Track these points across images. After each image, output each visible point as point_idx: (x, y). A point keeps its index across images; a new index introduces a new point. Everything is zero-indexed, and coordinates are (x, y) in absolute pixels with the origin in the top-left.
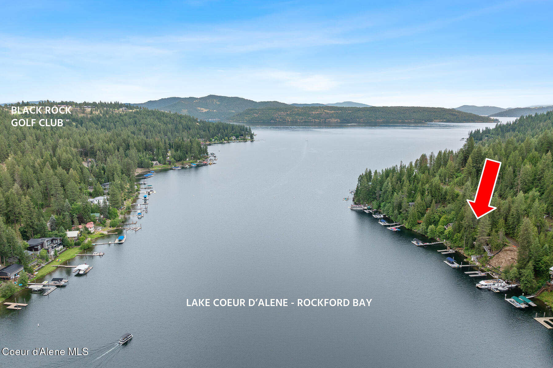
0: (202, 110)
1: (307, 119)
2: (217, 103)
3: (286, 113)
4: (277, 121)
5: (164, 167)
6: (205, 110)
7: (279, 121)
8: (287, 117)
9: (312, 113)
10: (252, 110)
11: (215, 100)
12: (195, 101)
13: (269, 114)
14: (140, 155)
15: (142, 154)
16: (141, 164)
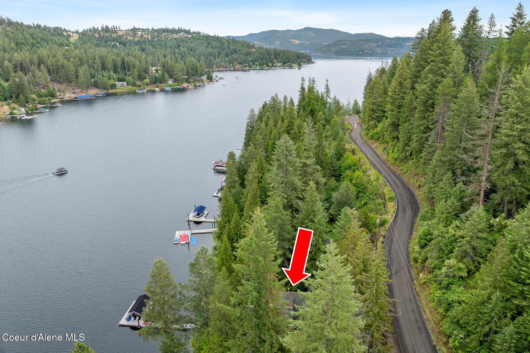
0: (295, 42)
1: (399, 51)
2: (312, 35)
3: (376, 44)
4: (365, 52)
5: (130, 89)
6: (297, 42)
7: (368, 52)
8: (377, 49)
9: (406, 45)
10: (341, 41)
11: (310, 32)
12: (290, 33)
13: (358, 45)
14: (105, 74)
15: (108, 73)
16: (96, 84)
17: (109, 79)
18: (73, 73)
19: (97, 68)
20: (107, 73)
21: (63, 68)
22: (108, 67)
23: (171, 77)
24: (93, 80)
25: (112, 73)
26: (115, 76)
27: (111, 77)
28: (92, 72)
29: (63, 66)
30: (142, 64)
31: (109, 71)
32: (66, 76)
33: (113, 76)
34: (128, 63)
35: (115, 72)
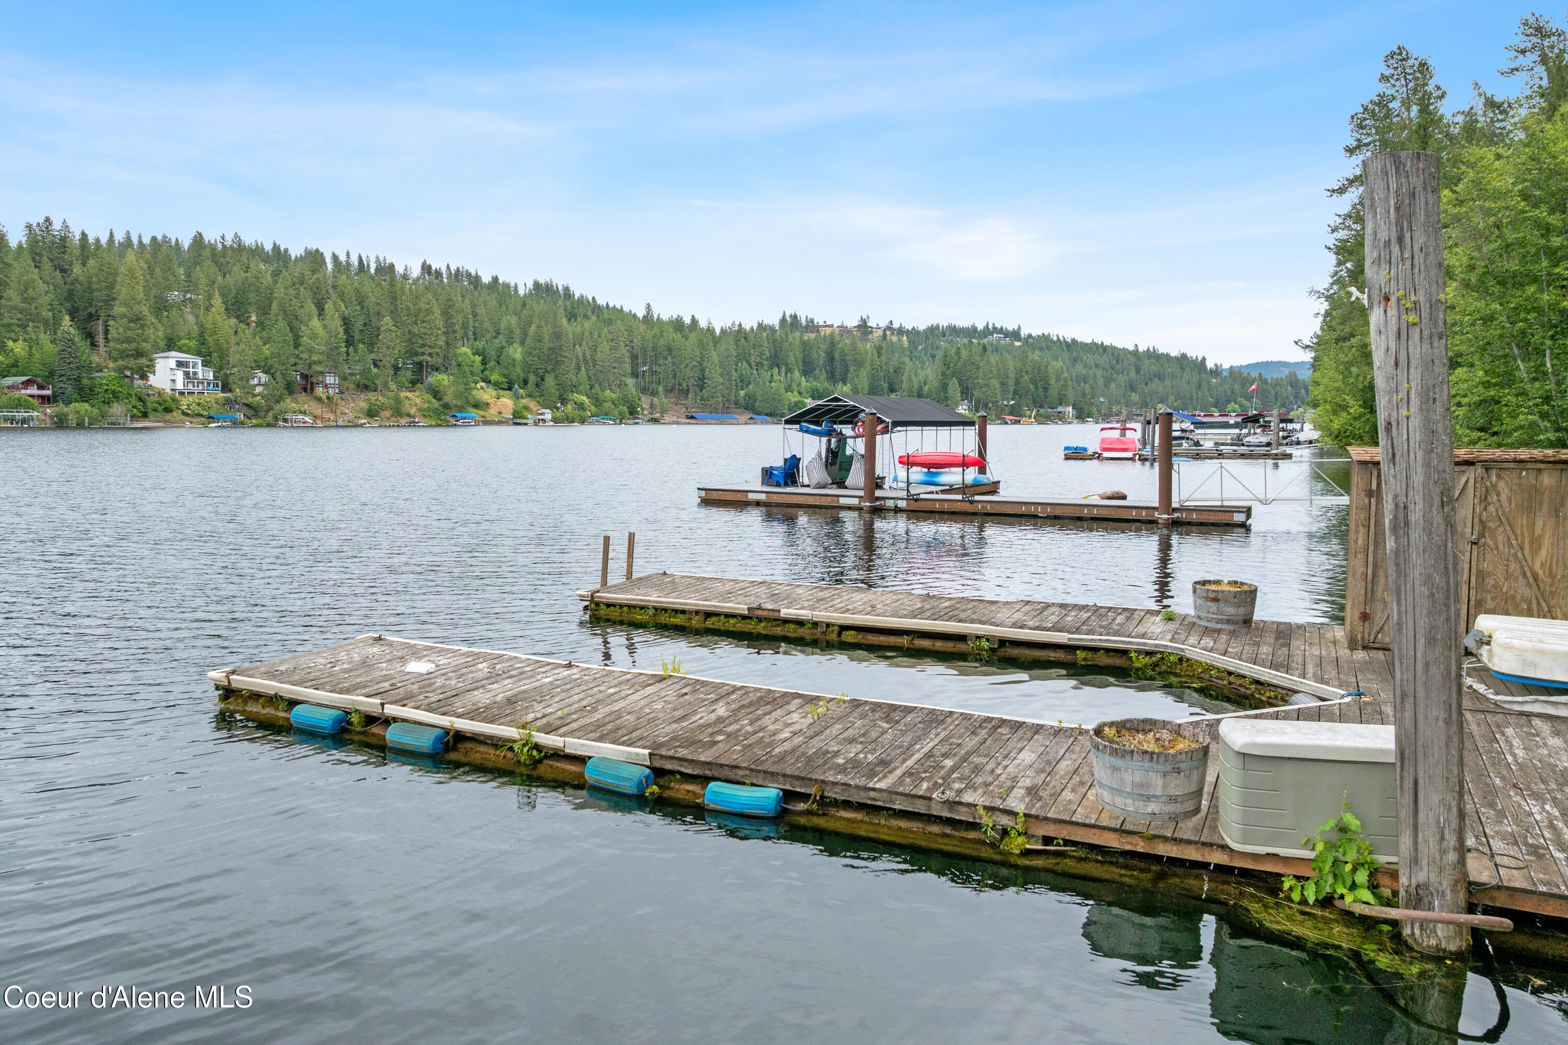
14: (776, 377)
15: (786, 375)
16: (751, 401)
17: (789, 389)
18: (694, 363)
19: (758, 360)
20: (783, 374)
21: (670, 354)
22: (789, 361)
23: (966, 393)
24: (742, 393)
25: (797, 374)
26: (804, 384)
27: (794, 386)
28: (744, 372)
29: (669, 350)
30: (883, 358)
31: (789, 370)
32: (674, 377)
33: (799, 385)
34: (843, 354)
35: (805, 373)
